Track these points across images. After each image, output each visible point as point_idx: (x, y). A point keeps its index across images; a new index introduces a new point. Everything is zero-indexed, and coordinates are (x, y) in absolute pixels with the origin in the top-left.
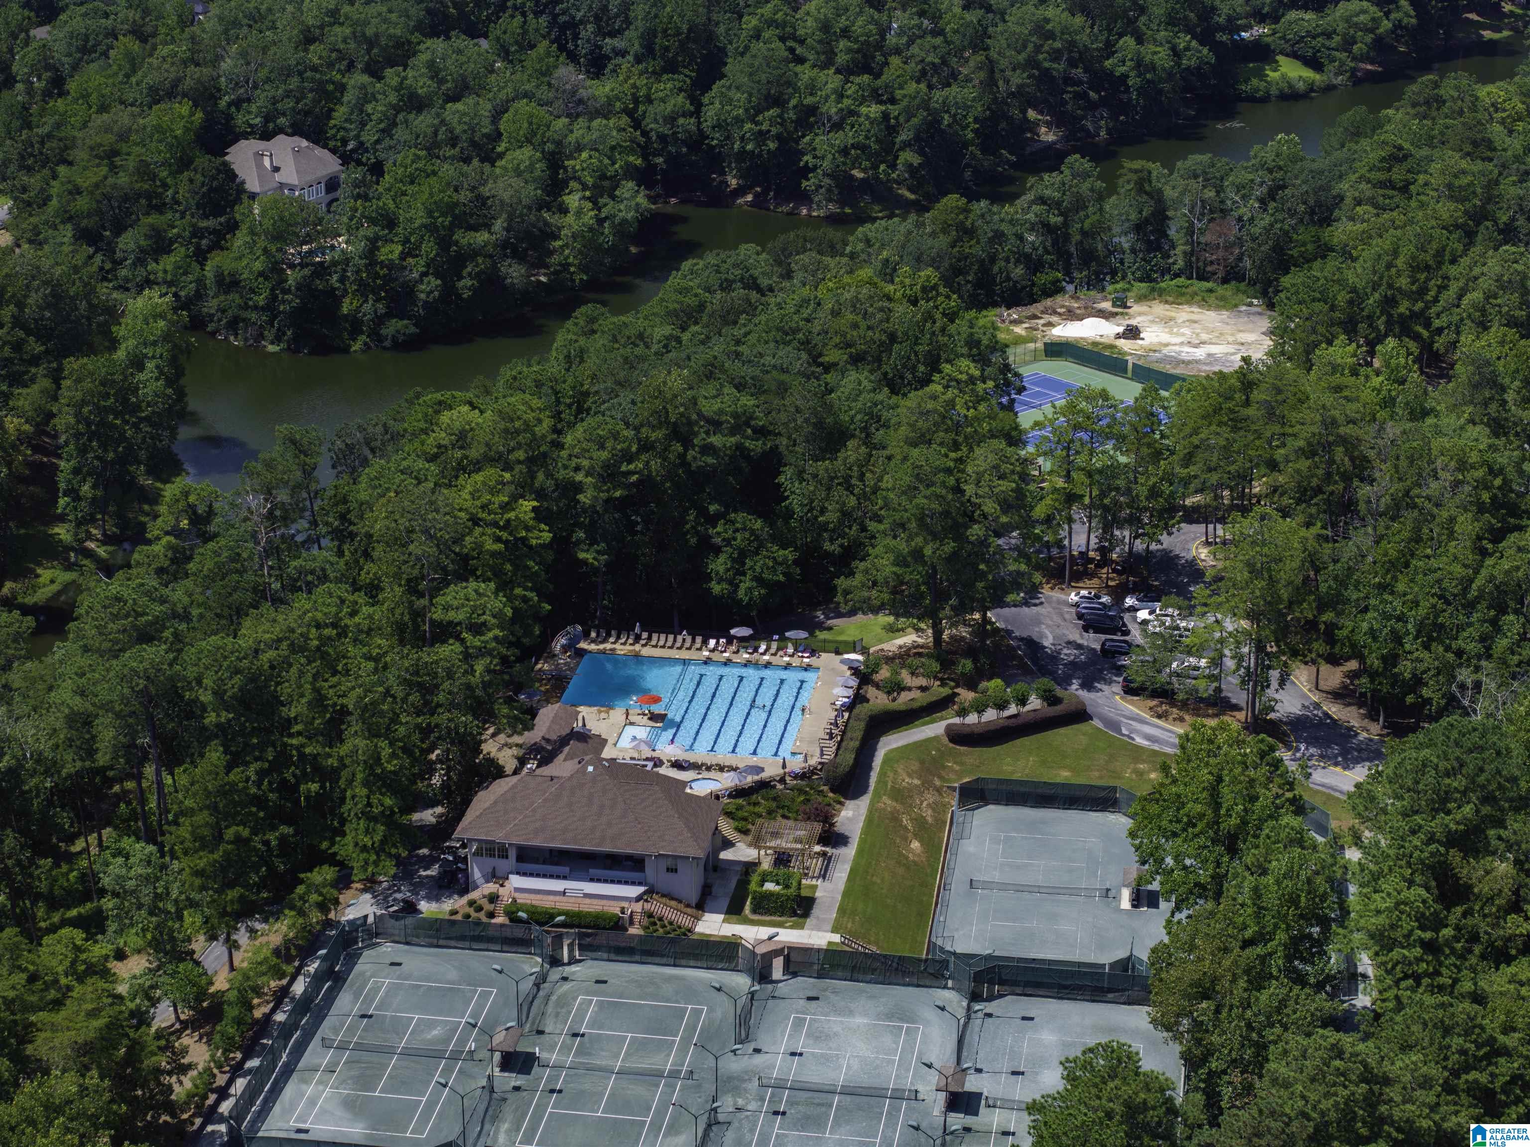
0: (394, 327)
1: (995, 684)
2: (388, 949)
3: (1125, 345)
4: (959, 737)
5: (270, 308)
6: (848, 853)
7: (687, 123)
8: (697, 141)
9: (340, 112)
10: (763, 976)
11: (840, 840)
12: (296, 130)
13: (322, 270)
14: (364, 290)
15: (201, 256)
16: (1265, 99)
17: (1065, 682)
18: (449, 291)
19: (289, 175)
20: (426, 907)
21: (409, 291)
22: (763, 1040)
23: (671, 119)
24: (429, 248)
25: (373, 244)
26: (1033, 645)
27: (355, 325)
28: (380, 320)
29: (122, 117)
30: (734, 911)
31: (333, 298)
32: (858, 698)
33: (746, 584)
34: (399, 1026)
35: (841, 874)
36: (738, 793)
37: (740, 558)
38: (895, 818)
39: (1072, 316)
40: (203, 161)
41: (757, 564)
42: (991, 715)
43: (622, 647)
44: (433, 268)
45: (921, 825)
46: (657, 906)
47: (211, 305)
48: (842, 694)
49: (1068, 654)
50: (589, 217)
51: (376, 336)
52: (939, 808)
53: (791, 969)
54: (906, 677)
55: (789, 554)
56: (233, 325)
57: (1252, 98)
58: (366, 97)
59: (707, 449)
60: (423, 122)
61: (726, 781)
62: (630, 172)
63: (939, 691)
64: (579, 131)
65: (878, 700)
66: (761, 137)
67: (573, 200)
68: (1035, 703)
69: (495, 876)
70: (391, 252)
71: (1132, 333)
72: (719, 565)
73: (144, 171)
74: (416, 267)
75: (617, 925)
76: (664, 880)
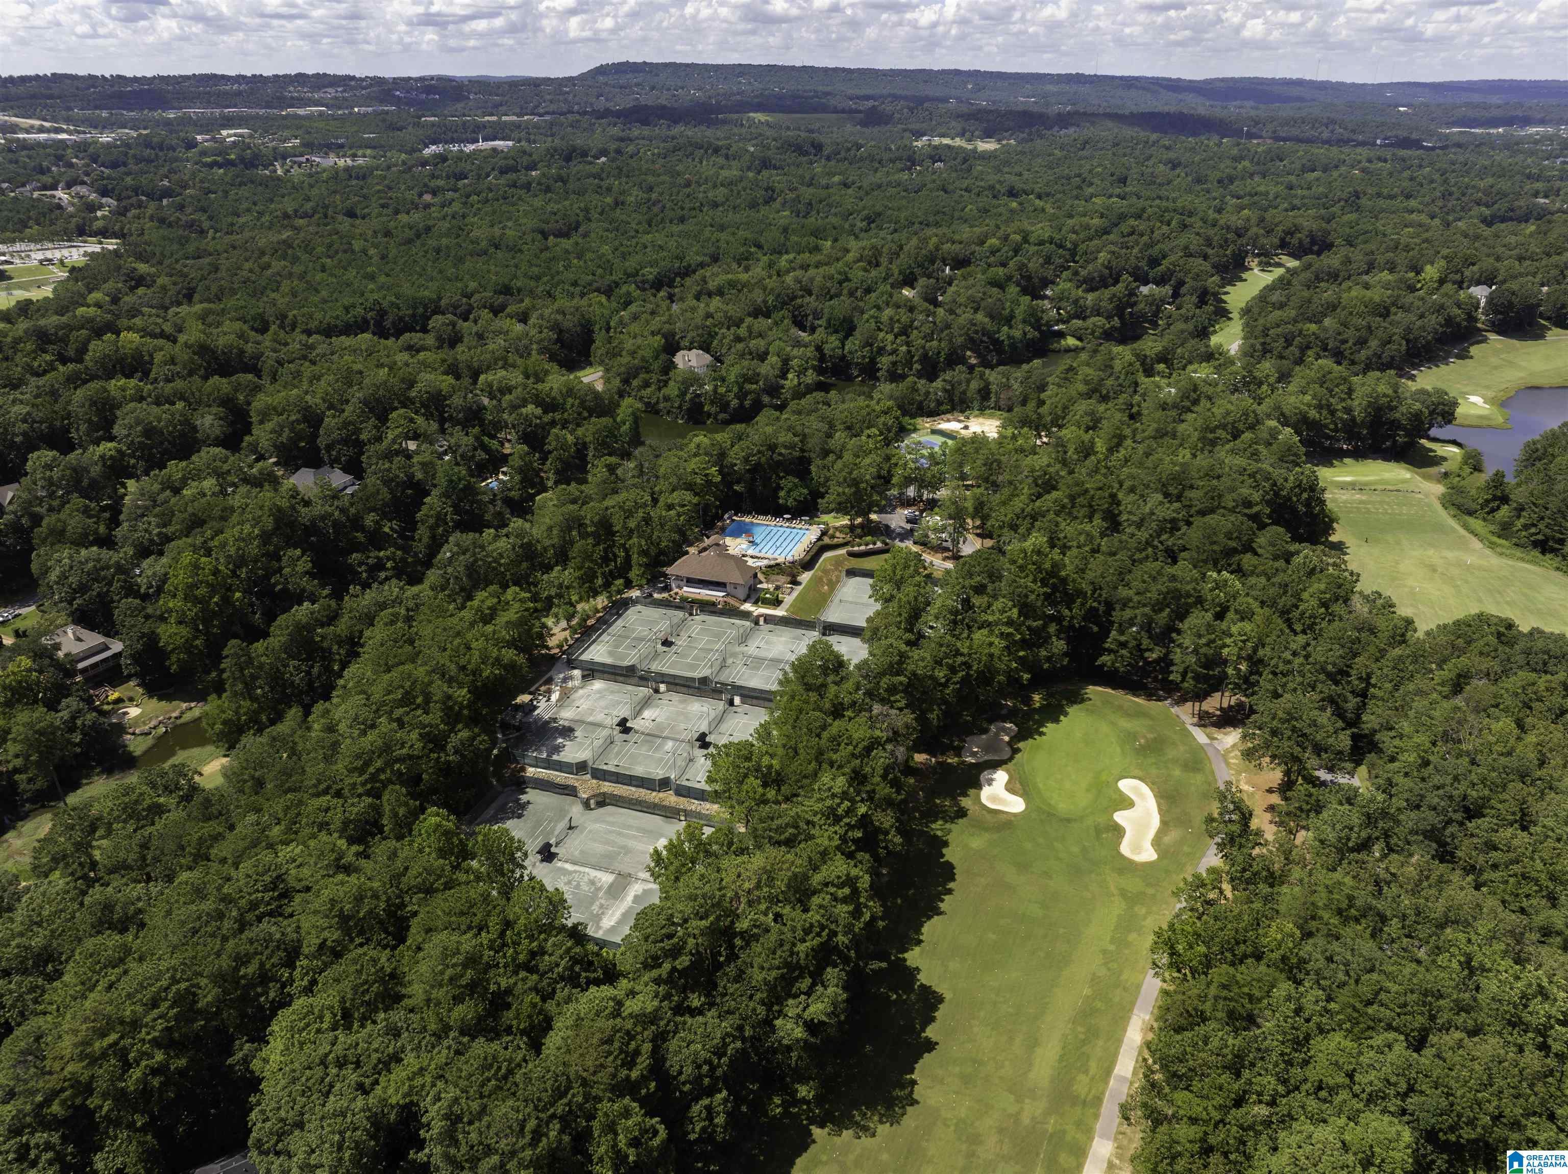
0: (721, 416)
1: (869, 538)
2: (639, 607)
3: (963, 432)
4: (852, 554)
5: (680, 407)
6: (799, 588)
7: (839, 352)
8: (843, 358)
9: (715, 342)
10: (757, 623)
11: (799, 584)
12: (701, 348)
13: (699, 396)
14: (712, 403)
15: (660, 389)
16: (1059, 351)
17: (894, 539)
18: (741, 405)
19: (694, 363)
20: (656, 596)
21: (728, 404)
22: (749, 643)
23: (833, 350)
24: (736, 389)
25: (716, 387)
26: (887, 527)
27: (709, 415)
28: (717, 414)
29: (639, 341)
30: (756, 603)
31: (701, 405)
32: (819, 539)
33: (790, 500)
34: (634, 630)
35: (795, 594)
36: (770, 567)
37: (789, 491)
38: (821, 579)
39: (949, 421)
40: (663, 357)
41: (795, 494)
42: (863, 548)
43: (747, 519)
44: (737, 396)
45: (830, 581)
46: (729, 600)
47: (661, 406)
48: (814, 538)
49: (898, 530)
50: (796, 382)
51: (715, 418)
52: (838, 577)
53: (766, 621)
54: (838, 534)
55: (806, 491)
56: (668, 413)
57: (1054, 351)
58: (724, 337)
59: (780, 454)
60: (740, 346)
61: (765, 562)
62: (814, 368)
63: (848, 538)
64: (795, 352)
65: (826, 540)
66: (864, 357)
67: (790, 376)
68: (879, 545)
69: (680, 588)
70: (722, 390)
71: (966, 428)
72: (782, 494)
73: (643, 359)
74: (732, 395)
75: (714, 604)
76: (733, 591)
